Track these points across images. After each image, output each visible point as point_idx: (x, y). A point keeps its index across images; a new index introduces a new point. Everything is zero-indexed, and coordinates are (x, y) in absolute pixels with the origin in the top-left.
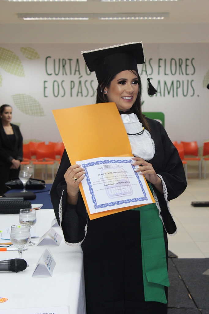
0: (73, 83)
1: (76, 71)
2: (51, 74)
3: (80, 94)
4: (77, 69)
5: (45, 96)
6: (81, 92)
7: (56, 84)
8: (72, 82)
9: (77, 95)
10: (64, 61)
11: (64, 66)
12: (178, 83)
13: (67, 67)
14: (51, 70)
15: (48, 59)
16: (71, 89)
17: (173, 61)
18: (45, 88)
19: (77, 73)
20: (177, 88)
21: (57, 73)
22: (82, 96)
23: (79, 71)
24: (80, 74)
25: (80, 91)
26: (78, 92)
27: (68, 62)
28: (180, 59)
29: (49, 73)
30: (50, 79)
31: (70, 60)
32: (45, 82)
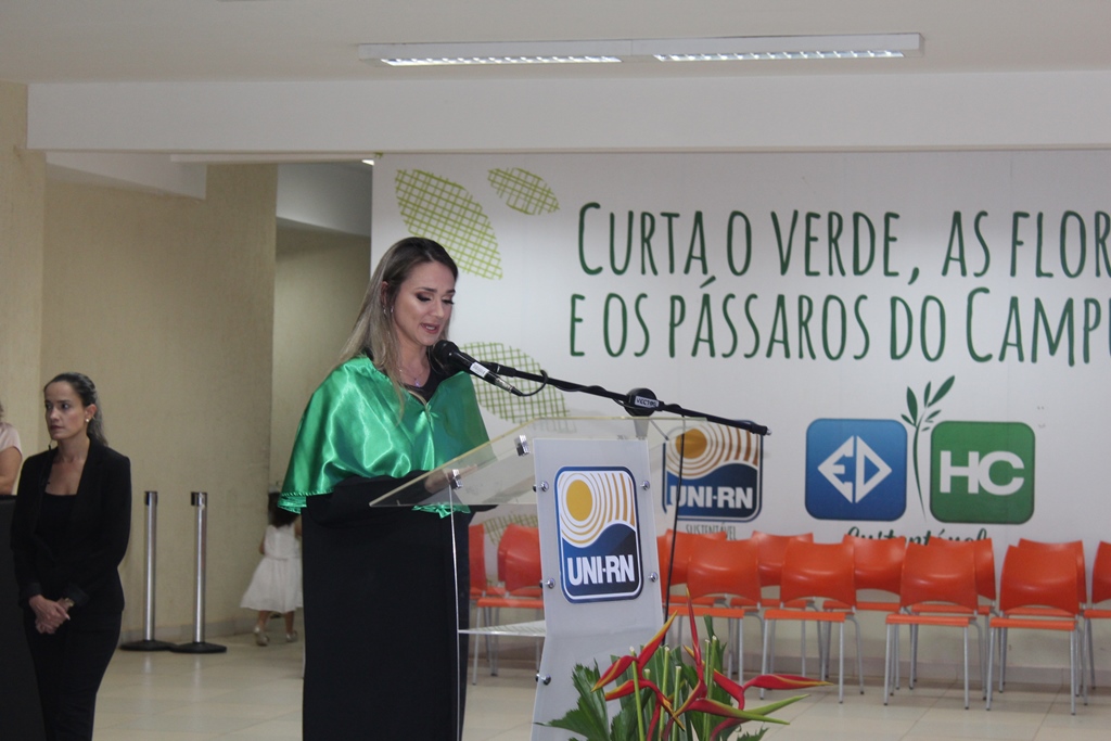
0: (677, 303)
1: (690, 257)
2: (599, 270)
3: (704, 347)
4: (697, 252)
5: (573, 353)
6: (710, 341)
7: (615, 304)
8: (673, 298)
9: (694, 353)
10: (648, 220)
11: (646, 241)
12: (1092, 307)
13: (659, 243)
14: (597, 256)
15: (590, 211)
16: (673, 325)
17: (1072, 222)
18: (574, 320)
19: (696, 265)
20: (1087, 330)
21: (619, 266)
22: (713, 354)
23: (703, 258)
24: (705, 271)
25: (704, 335)
26: (698, 339)
27: (662, 223)
28: (1098, 215)
29: (592, 266)
30: (596, 289)
31: (670, 216)
32: (575, 297)
